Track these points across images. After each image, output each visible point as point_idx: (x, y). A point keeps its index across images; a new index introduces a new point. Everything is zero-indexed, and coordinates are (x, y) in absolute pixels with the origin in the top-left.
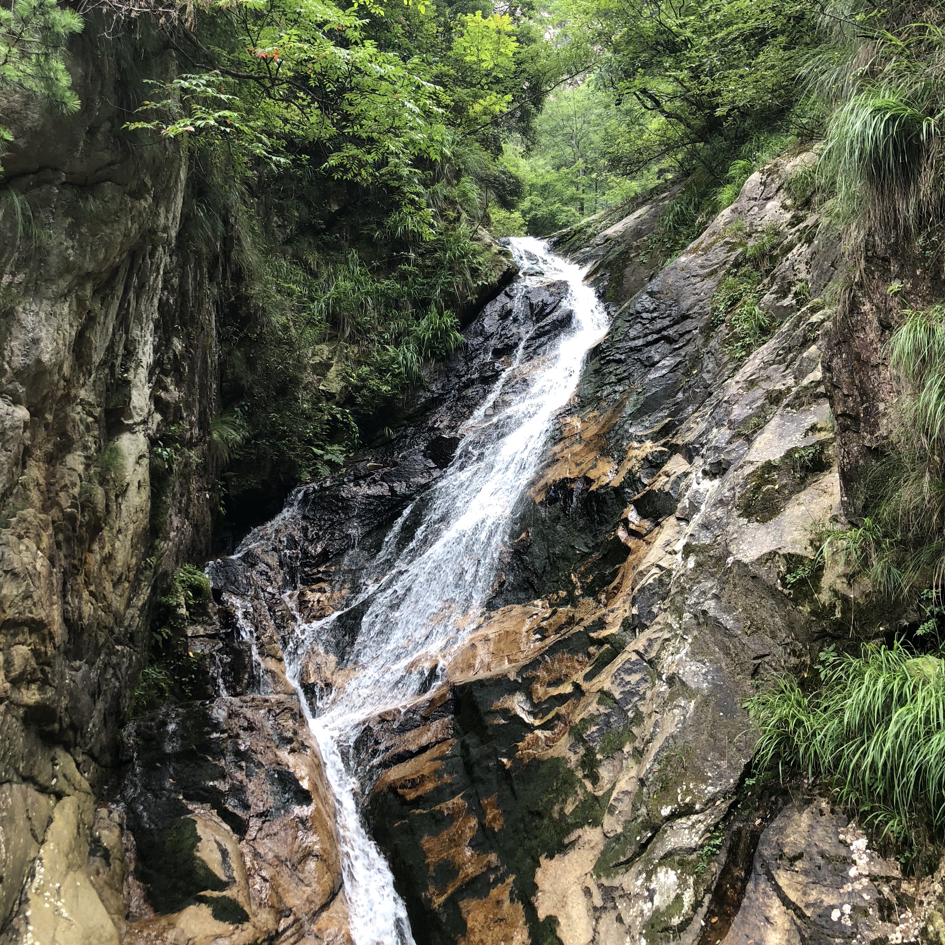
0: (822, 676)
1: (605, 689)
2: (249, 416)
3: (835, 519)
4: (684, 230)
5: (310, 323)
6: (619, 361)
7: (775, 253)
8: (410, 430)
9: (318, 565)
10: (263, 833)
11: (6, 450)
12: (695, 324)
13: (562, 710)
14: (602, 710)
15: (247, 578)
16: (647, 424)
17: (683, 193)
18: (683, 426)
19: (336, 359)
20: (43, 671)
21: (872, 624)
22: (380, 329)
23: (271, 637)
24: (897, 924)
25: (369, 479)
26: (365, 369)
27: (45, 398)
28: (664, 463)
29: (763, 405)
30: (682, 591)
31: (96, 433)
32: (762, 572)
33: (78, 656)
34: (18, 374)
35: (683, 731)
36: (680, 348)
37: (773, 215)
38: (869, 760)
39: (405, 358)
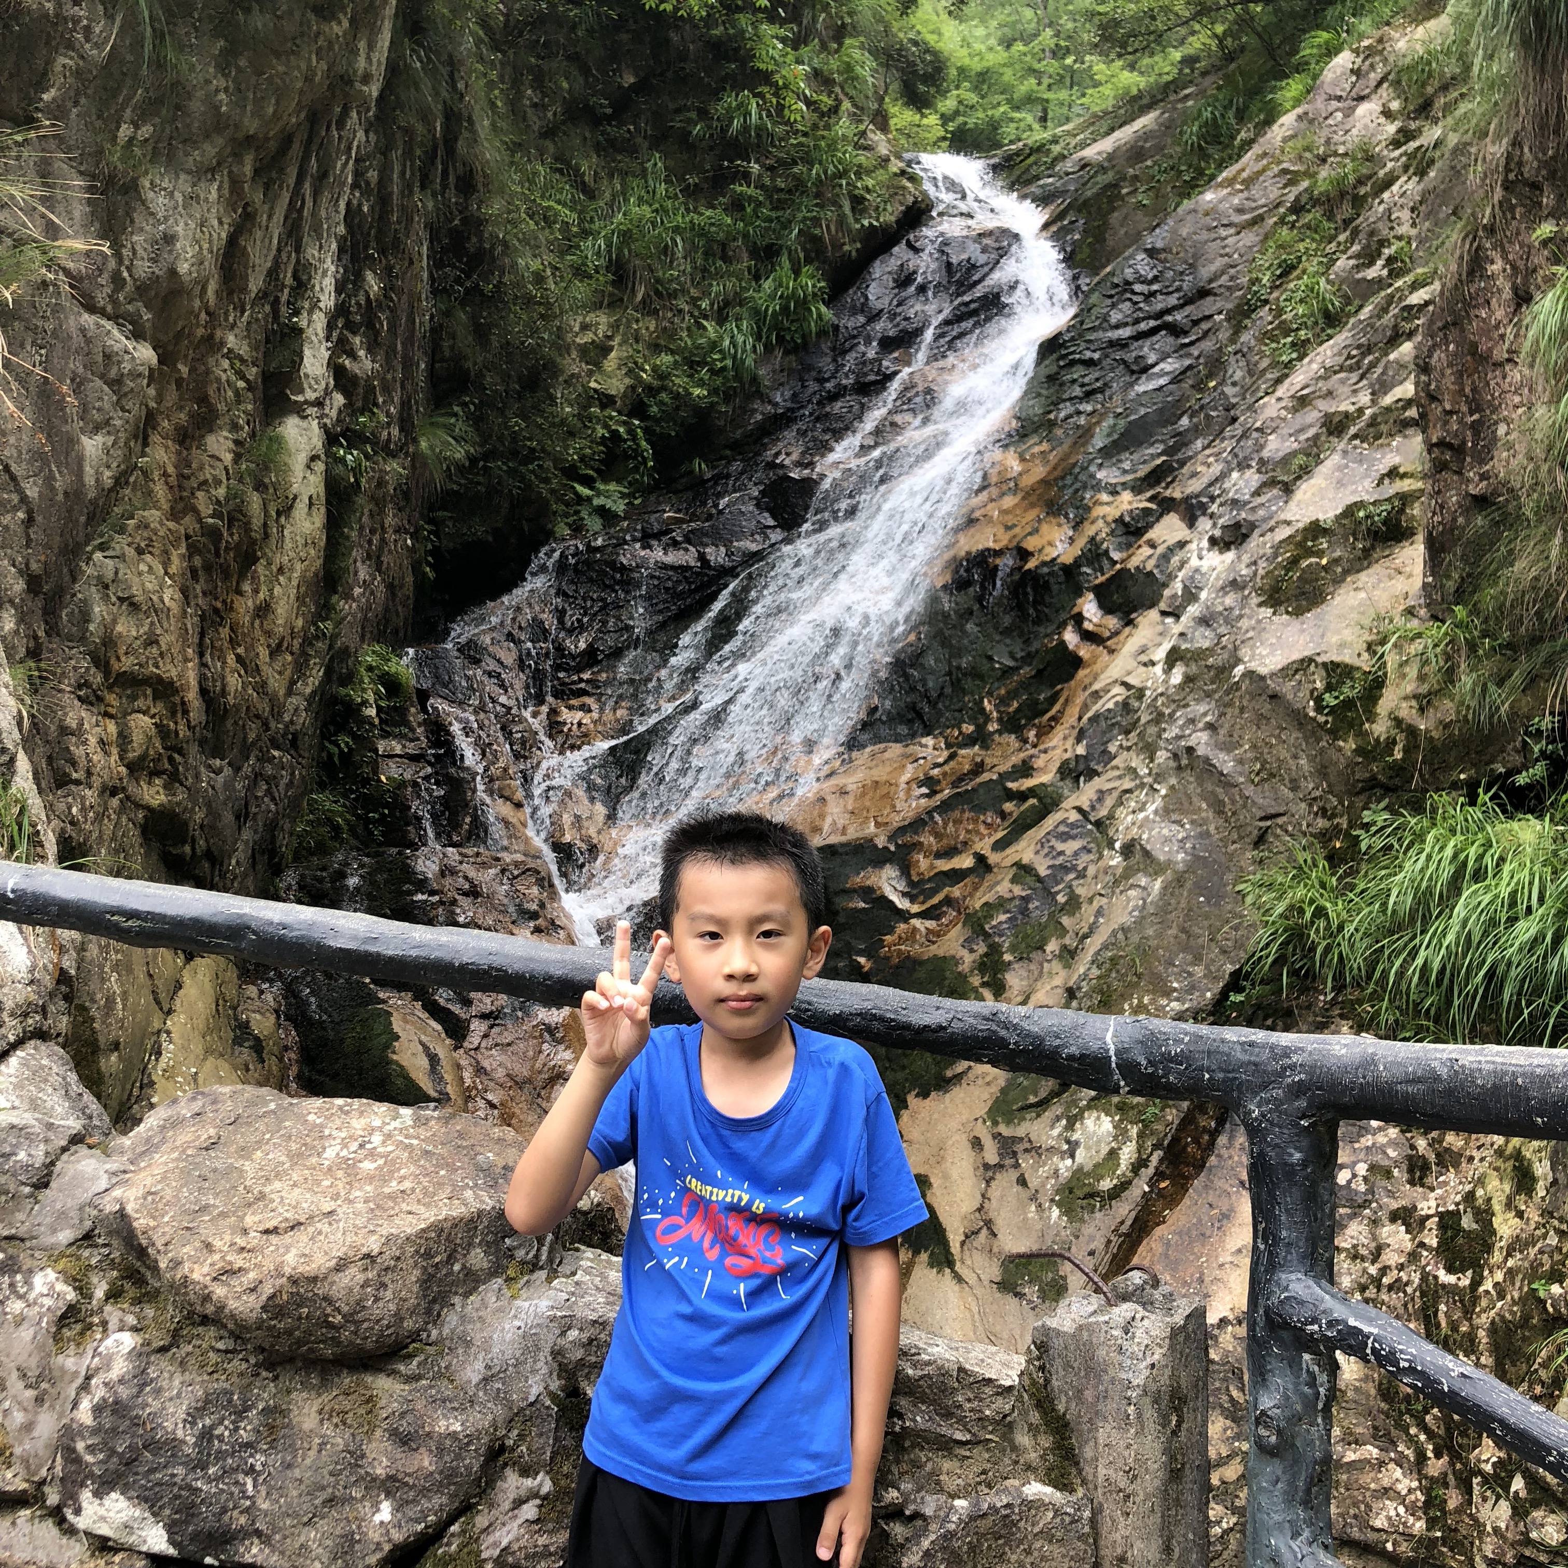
0: (1364, 846)
1: (1025, 861)
2: (477, 420)
3: (1410, 612)
4: (1216, 153)
5: (580, 272)
6: (1090, 363)
7: (1362, 191)
8: (737, 466)
9: (579, 670)
10: (491, 1042)
11: (123, 410)
12: (1219, 305)
13: (956, 892)
14: (1018, 891)
15: (468, 678)
16: (1127, 465)
17: (1219, 88)
18: (1185, 470)
19: (618, 339)
20: (171, 760)
21: (1447, 768)
22: (694, 292)
23: (505, 770)
24: (1432, 1189)
25: (665, 539)
26: (666, 359)
27: (179, 335)
28: (1149, 526)
29: (1316, 437)
30: (1159, 718)
31: (250, 407)
32: (1287, 688)
33: (217, 752)
34: (142, 289)
35: (1140, 922)
36: (1192, 343)
37: (1366, 127)
38: (1419, 961)
39: (733, 343)
